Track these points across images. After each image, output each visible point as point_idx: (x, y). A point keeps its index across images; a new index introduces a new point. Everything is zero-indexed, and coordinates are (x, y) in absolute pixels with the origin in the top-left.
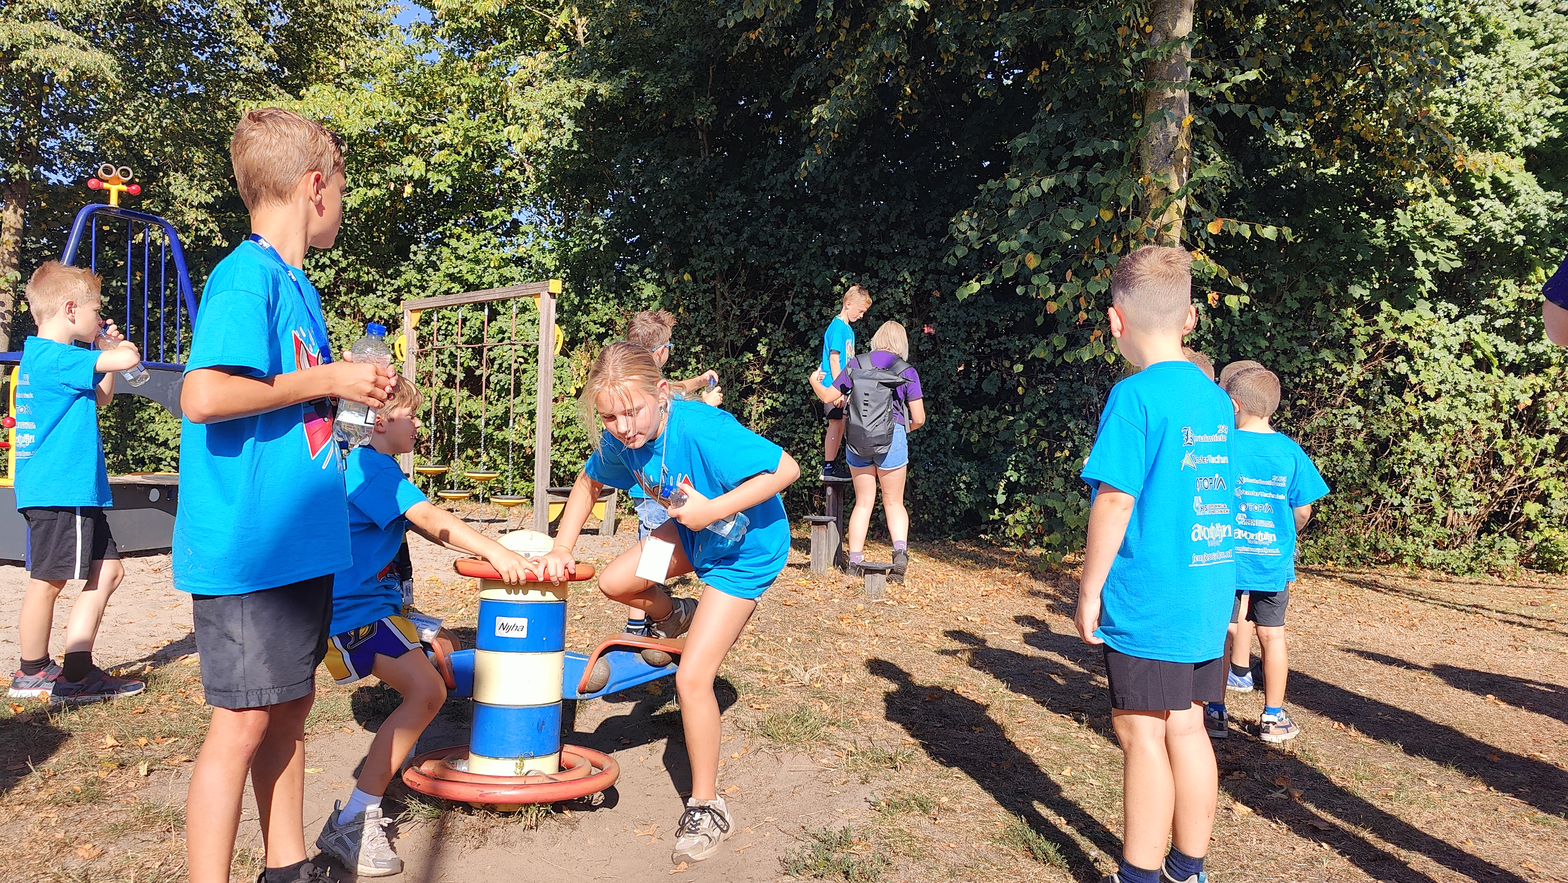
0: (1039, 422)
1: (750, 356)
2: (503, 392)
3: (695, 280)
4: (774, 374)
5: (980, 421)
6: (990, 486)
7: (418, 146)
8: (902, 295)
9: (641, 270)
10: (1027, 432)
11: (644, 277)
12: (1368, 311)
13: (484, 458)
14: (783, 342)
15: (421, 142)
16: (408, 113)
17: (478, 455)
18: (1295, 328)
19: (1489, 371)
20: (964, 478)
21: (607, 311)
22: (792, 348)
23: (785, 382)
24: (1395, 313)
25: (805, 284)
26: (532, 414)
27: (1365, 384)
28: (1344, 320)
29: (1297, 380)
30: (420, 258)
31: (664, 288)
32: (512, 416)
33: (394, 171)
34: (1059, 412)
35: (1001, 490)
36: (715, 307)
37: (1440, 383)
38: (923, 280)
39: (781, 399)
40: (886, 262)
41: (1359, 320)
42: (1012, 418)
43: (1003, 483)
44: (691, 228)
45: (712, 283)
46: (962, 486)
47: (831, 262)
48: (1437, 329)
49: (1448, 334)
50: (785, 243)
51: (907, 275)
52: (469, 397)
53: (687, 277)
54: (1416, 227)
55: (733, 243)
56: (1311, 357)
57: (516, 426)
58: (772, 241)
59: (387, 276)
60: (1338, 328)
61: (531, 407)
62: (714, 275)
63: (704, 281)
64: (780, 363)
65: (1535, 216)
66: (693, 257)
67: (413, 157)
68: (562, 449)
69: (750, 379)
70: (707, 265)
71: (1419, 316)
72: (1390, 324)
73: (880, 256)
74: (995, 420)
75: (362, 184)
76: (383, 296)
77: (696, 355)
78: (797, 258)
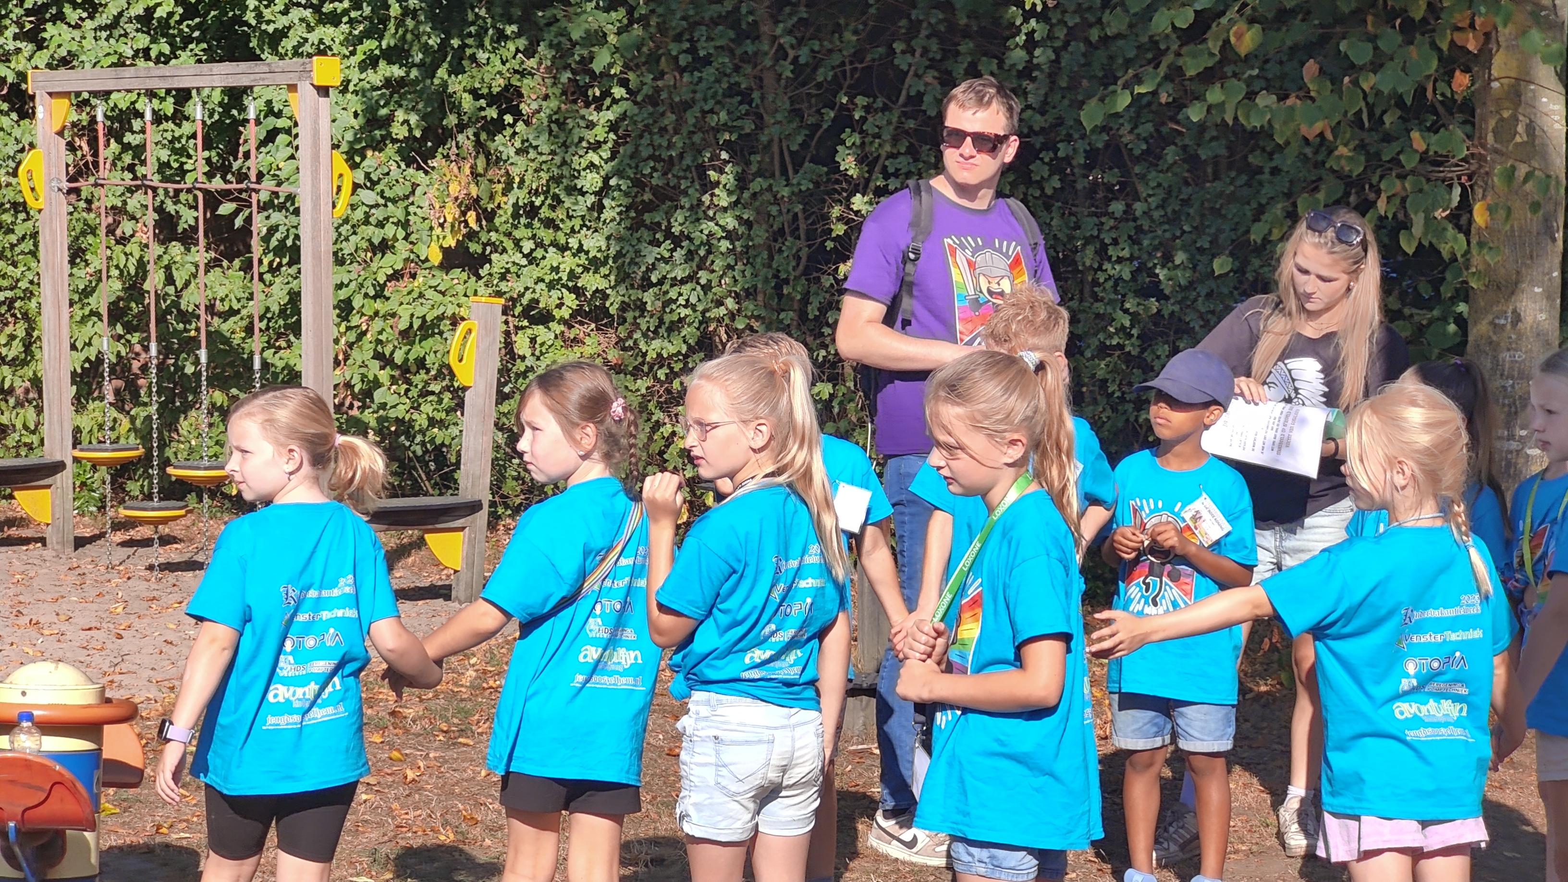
21: (502, 67)
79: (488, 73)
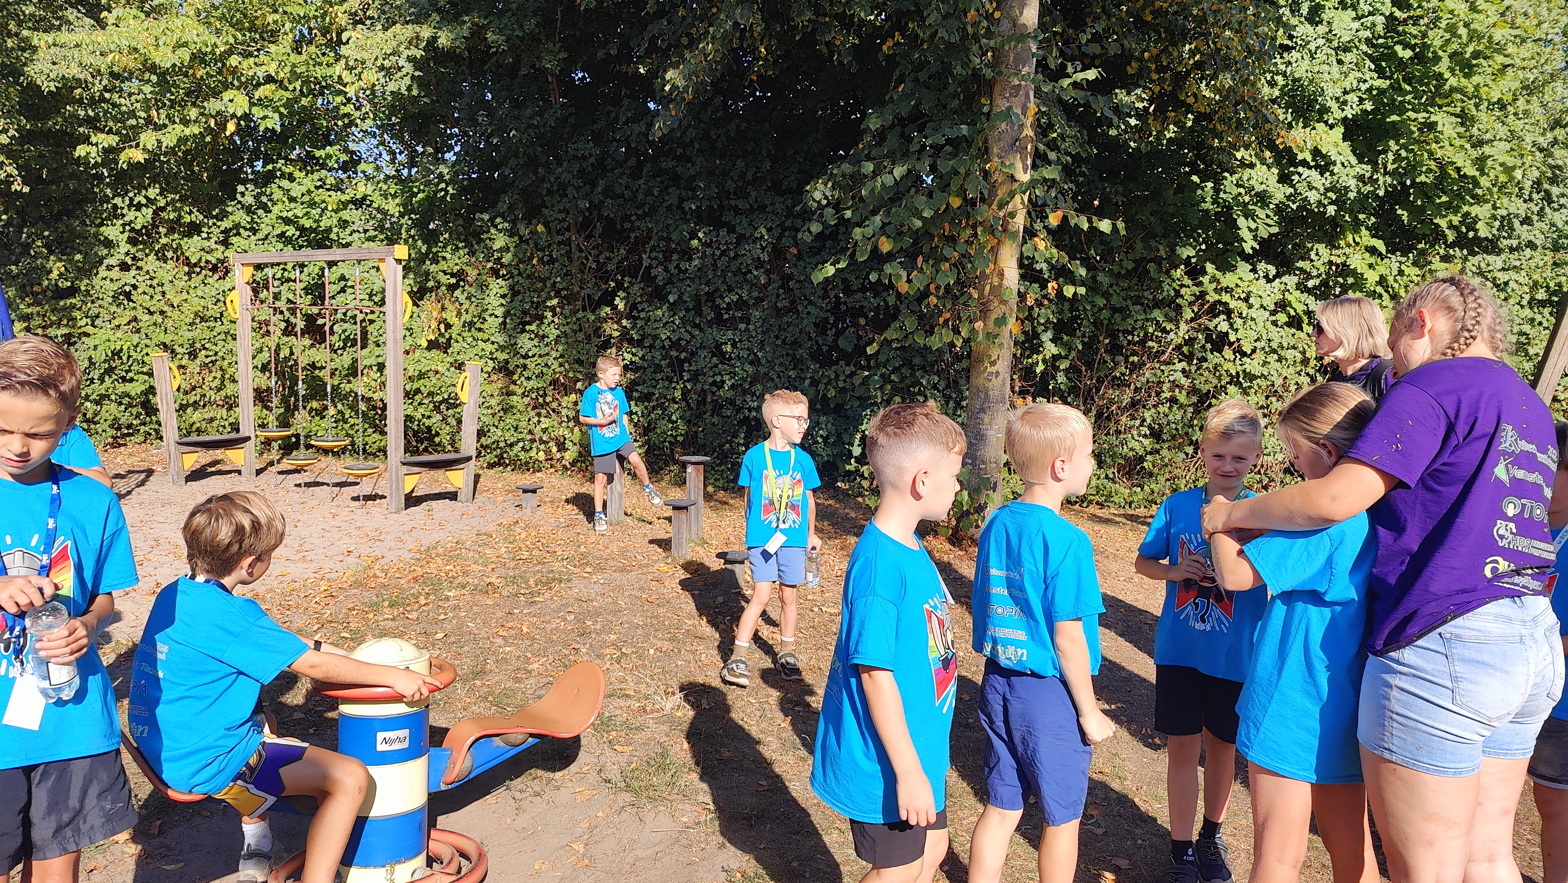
0: (893, 377)
1: (608, 309)
2: (349, 342)
3: (549, 231)
4: (633, 328)
5: (837, 376)
6: (846, 438)
7: (239, 79)
8: (759, 251)
9: (492, 220)
10: (881, 388)
11: (496, 227)
12: (1196, 272)
13: (332, 411)
14: (641, 296)
15: (242, 75)
16: (227, 43)
17: (326, 408)
18: (1130, 288)
19: (1300, 328)
20: (821, 432)
21: (458, 261)
22: (650, 302)
23: (644, 337)
24: (1218, 274)
25: (662, 239)
26: (381, 367)
27: (1190, 342)
28: (1174, 281)
29: (1130, 338)
30: (249, 200)
31: (516, 238)
32: (360, 368)
33: (213, 105)
34: (912, 368)
35: (857, 442)
36: (570, 260)
37: (1255, 341)
38: (780, 238)
39: (640, 354)
40: (743, 217)
41: (1187, 281)
42: (867, 373)
43: (858, 436)
44: (543, 179)
45: (567, 235)
46: (820, 440)
47: (688, 216)
48: (1255, 291)
49: (1264, 295)
50: (640, 196)
51: (764, 231)
52: (312, 346)
53: (540, 228)
54: (1240, 194)
55: (586, 196)
56: (1143, 317)
57: (365, 379)
58: (628, 194)
59: (213, 217)
60: (1168, 290)
61: (380, 360)
62: (569, 226)
63: (558, 232)
64: (639, 318)
65: (1346, 188)
66: (547, 207)
67: (235, 92)
68: (415, 403)
69: (608, 331)
70: (561, 216)
71: (1240, 279)
72: (1214, 285)
73: (736, 210)
74: (852, 375)
75: (177, 120)
76: (208, 239)
77: (553, 309)
78: (653, 210)
79: (451, 264)
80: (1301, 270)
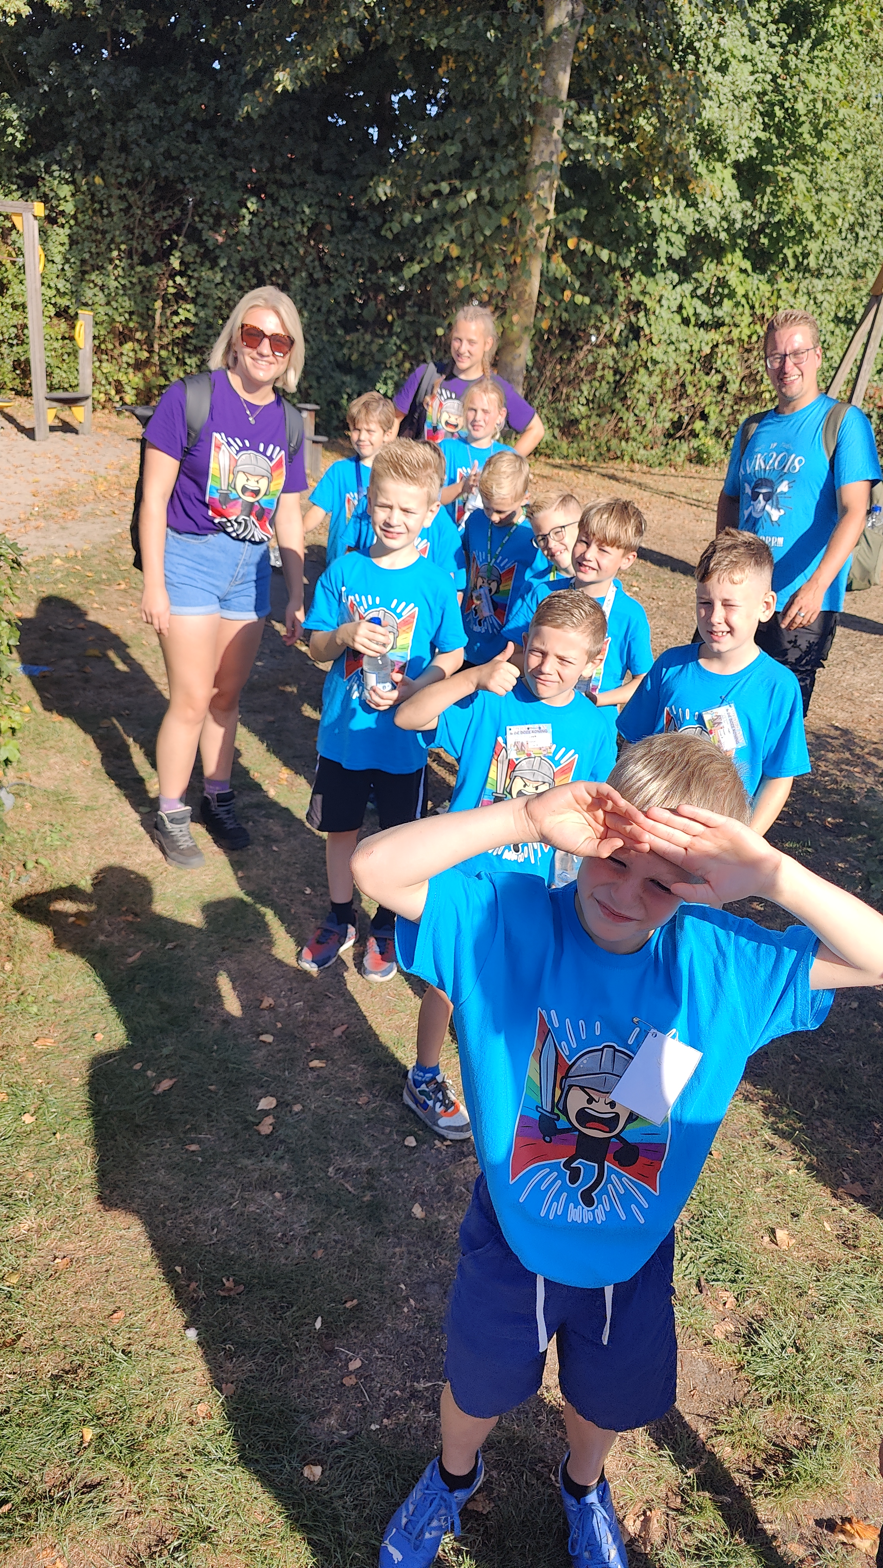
1: (163, 266)
3: (107, 184)
4: (187, 286)
9: (47, 166)
11: (51, 173)
12: (628, 276)
14: (194, 256)
19: (690, 327)
22: (202, 263)
24: (644, 280)
37: (662, 334)
40: (288, 191)
41: (622, 283)
48: (666, 293)
49: (670, 298)
53: (98, 180)
63: (115, 186)
64: (192, 277)
65: (735, 218)
66: (104, 161)
71: (658, 284)
72: (639, 287)
77: (112, 261)
80: (696, 280)
